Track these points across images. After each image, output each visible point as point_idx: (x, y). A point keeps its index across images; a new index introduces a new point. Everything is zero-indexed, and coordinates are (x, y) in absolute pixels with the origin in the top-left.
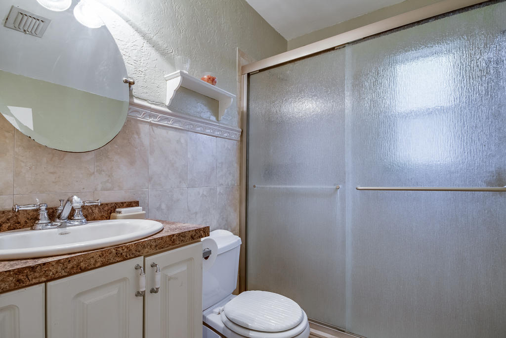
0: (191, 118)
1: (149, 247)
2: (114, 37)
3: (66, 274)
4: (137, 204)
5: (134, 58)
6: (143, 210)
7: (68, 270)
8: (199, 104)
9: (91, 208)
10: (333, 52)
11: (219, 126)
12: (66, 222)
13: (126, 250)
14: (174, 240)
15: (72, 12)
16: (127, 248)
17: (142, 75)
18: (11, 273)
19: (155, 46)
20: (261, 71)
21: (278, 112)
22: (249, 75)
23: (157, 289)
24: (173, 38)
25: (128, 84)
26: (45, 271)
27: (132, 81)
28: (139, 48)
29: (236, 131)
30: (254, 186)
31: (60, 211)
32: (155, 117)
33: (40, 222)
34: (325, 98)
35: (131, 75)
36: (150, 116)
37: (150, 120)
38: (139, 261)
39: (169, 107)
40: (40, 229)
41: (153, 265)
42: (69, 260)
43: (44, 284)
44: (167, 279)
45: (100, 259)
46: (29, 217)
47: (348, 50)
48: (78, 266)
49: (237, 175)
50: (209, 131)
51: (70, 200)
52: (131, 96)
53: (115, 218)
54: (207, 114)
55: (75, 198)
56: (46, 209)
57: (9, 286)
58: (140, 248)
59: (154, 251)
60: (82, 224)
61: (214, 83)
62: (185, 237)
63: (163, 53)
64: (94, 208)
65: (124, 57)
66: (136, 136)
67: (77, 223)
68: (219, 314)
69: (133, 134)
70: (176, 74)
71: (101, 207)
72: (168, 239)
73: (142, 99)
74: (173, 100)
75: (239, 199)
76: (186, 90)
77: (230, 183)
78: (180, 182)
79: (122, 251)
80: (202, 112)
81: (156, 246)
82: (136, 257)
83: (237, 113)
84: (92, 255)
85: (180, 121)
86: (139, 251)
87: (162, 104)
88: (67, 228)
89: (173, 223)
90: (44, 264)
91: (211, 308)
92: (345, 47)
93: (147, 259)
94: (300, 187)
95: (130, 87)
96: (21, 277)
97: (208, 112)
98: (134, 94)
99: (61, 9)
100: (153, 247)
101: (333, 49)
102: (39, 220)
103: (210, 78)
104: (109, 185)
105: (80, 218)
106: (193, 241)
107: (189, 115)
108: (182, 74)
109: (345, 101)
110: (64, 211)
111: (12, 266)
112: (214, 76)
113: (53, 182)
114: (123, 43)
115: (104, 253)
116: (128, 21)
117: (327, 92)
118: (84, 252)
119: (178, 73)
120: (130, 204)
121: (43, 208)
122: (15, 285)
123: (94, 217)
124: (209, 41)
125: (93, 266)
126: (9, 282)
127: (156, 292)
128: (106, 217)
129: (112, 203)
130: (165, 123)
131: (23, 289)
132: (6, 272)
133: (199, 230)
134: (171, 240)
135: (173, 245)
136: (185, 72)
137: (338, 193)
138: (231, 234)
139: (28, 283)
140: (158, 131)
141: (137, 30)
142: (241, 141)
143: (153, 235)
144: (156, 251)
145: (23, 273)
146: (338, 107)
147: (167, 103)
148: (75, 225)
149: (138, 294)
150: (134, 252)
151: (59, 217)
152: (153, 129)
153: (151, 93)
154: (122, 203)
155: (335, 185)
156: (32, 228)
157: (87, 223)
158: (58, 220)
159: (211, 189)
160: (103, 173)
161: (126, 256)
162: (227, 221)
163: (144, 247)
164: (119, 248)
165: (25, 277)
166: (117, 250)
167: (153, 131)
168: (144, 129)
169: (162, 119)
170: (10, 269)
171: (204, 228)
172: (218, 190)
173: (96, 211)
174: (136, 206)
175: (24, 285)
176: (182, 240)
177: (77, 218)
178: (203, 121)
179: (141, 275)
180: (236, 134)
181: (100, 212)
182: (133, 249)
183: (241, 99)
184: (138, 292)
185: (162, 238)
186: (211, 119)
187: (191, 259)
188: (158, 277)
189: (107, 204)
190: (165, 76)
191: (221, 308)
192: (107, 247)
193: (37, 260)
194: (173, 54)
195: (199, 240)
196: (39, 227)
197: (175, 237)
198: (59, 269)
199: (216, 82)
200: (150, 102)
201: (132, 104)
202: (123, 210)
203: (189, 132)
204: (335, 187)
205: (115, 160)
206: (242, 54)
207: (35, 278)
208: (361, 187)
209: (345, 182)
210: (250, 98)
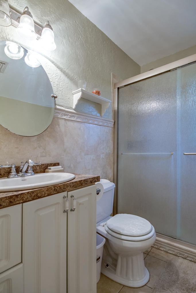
0: (86, 115)
1: (70, 186)
2: (46, 72)
3: (32, 199)
4: (58, 164)
5: (57, 83)
6: (62, 168)
7: (32, 197)
8: (91, 107)
9: (35, 167)
10: (169, 73)
11: (102, 119)
12: (24, 174)
13: (59, 188)
14: (82, 183)
15: (24, 60)
16: (59, 186)
17: (60, 92)
18: (7, 198)
19: (67, 75)
20: (125, 86)
21: (136, 109)
22: (118, 88)
23: (74, 209)
24: (77, 70)
25: (54, 98)
26: (22, 197)
27: (56, 96)
28: (58, 77)
29: (111, 122)
30: (122, 154)
31: (21, 168)
32: (67, 115)
33: (12, 174)
34: (164, 100)
35: (55, 93)
36: (65, 115)
37: (65, 117)
38: (65, 194)
39: (74, 110)
40: (12, 178)
41: (72, 197)
42: (33, 192)
43: (21, 204)
44: (79, 204)
45: (47, 192)
46: (6, 171)
47: (179, 71)
48: (37, 195)
49: (112, 147)
50: (96, 122)
51: (27, 162)
52: (55, 104)
53: (48, 172)
54: (95, 113)
55: (30, 160)
56: (15, 167)
57: (7, 205)
58: (65, 187)
59: (72, 189)
60: (32, 175)
61: (99, 95)
62: (87, 181)
63: (71, 79)
64: (37, 167)
65: (51, 83)
66: (57, 126)
67: (29, 175)
68: (104, 226)
69: (56, 125)
70: (79, 91)
71: (40, 166)
72: (79, 183)
73: (61, 106)
74: (77, 106)
75: (113, 161)
76: (84, 100)
77: (108, 152)
78: (81, 152)
79: (57, 189)
80: (92, 111)
81: (73, 186)
82: (63, 191)
83: (111, 111)
84: (43, 190)
85: (80, 117)
86: (65, 189)
87: (71, 108)
88: (26, 177)
89: (79, 175)
90: (22, 194)
91: (99, 223)
92: (177, 69)
93: (69, 193)
94: (149, 154)
95: (55, 99)
96: (12, 200)
97: (95, 111)
98: (56, 103)
99: (18, 58)
100: (72, 186)
101: (169, 71)
102: (11, 173)
103: (97, 92)
104: (44, 154)
105: (31, 172)
106: (91, 184)
107: (85, 113)
108: (82, 90)
109: (176, 102)
110: (24, 168)
111: (6, 194)
112: (99, 91)
113: (17, 153)
114: (51, 75)
115: (49, 189)
116: (53, 62)
117: (166, 97)
118: (39, 188)
119: (80, 90)
120: (55, 165)
121: (13, 166)
122: (9, 204)
123: (37, 172)
124: (96, 70)
125: (43, 196)
126: (6, 202)
127: (74, 211)
128: (43, 172)
129: (46, 164)
130: (72, 119)
131: (12, 206)
132: (5, 197)
133: (95, 178)
134: (80, 183)
135: (81, 186)
136: (83, 89)
137: (172, 157)
138: (109, 181)
139: (15, 203)
140: (69, 123)
141: (58, 67)
142: (114, 127)
143: (71, 180)
144: (73, 189)
145: (12, 198)
146: (172, 106)
147: (74, 107)
148: (29, 176)
149: (64, 211)
150: (63, 189)
151: (21, 171)
152: (66, 122)
153: (65, 102)
154: (51, 164)
155: (170, 152)
156: (8, 177)
157: (34, 175)
158: (20, 173)
159: (97, 156)
160: (41, 147)
161: (59, 191)
162: (106, 174)
163: (67, 187)
164: (55, 186)
165: (13, 200)
166: (54, 188)
167: (66, 123)
168: (62, 122)
169: (71, 116)
170: (7, 196)
171: (97, 177)
172: (101, 156)
173: (38, 168)
174: (58, 165)
175: (13, 204)
176: (86, 183)
177: (30, 172)
178: (93, 116)
179: (66, 201)
180: (111, 124)
181: (40, 169)
182: (62, 187)
183: (114, 103)
184: (65, 211)
185: (76, 182)
186: (97, 115)
187: (90, 194)
188: (75, 202)
189: (43, 165)
190: (72, 92)
191: (105, 223)
192: (50, 186)
193: (18, 192)
194: (76, 79)
195: (94, 183)
196: (11, 176)
197: (82, 182)
198: (29, 196)
199: (100, 94)
200: (65, 107)
201: (56, 109)
202: (52, 168)
203: (85, 123)
204: (170, 153)
205: (47, 140)
206: (114, 76)
207: (18, 201)
208: (186, 153)
209: (176, 150)
210: (119, 102)
